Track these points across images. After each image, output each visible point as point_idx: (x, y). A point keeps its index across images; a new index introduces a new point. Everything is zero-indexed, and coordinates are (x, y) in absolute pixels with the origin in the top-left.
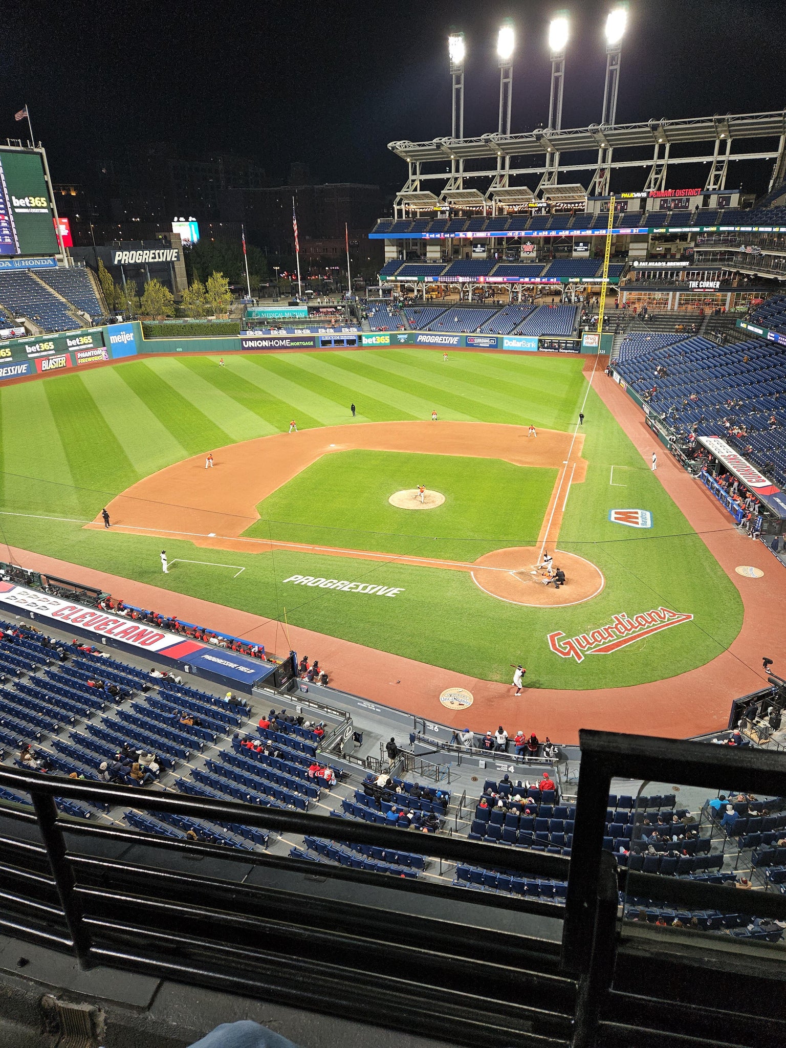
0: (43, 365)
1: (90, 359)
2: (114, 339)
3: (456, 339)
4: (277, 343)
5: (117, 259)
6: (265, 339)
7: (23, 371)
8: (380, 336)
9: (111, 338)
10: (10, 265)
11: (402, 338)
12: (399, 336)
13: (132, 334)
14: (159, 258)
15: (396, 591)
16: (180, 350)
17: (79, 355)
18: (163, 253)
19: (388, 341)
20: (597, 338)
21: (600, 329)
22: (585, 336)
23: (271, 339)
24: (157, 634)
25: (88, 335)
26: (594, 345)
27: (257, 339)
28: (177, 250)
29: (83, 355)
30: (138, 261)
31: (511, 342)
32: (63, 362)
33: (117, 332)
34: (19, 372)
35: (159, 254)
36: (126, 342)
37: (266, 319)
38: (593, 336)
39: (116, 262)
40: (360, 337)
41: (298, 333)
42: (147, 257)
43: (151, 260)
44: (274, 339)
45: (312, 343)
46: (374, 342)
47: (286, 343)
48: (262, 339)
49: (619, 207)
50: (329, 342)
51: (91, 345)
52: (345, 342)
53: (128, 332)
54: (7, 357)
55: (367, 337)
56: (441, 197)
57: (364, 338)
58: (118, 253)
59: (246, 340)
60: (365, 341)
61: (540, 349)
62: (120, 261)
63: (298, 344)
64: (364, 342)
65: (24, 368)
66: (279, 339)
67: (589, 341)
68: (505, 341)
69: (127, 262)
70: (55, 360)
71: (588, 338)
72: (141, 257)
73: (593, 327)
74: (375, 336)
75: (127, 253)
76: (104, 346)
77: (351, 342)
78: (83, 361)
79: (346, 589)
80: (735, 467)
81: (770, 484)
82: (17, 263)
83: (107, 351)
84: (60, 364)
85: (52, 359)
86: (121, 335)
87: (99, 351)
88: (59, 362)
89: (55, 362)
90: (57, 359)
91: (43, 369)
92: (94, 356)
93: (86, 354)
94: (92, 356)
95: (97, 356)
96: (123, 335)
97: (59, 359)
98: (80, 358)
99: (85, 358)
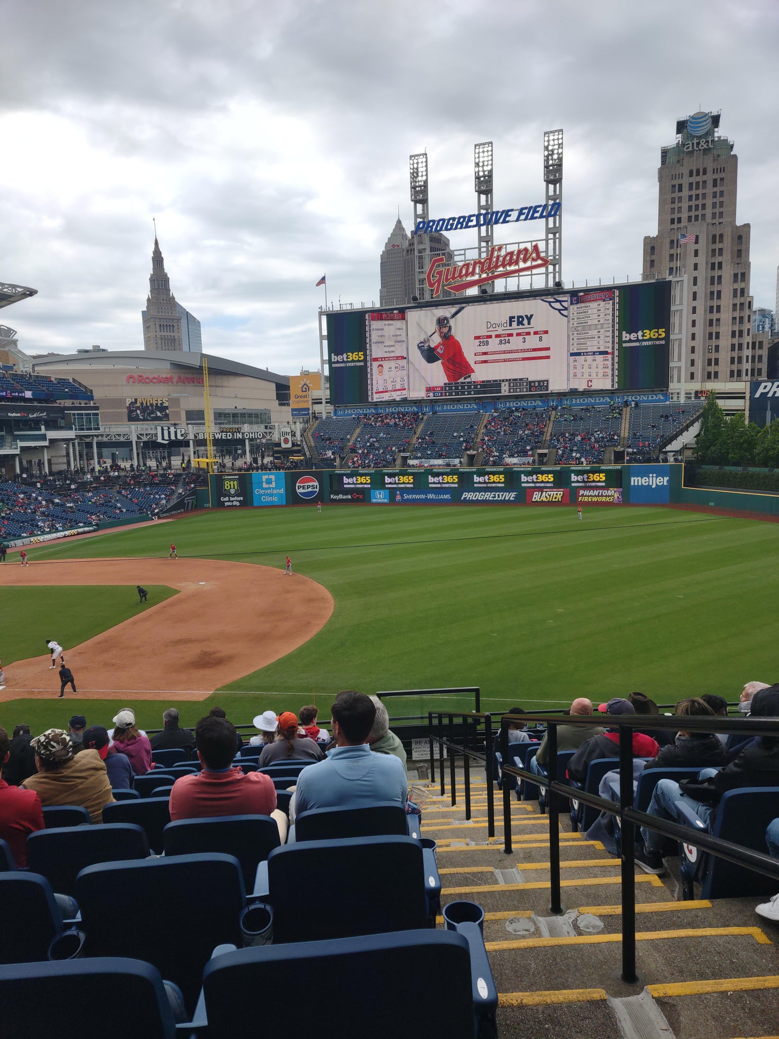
0: (534, 496)
1: (595, 499)
2: (635, 481)
5: (761, 391)
7: (511, 499)
9: (632, 479)
10: (609, 401)
13: (666, 479)
16: (714, 504)
17: (581, 492)
25: (600, 472)
29: (586, 493)
32: (559, 497)
33: (644, 474)
34: (507, 499)
36: (654, 486)
39: (758, 395)
51: (604, 484)
53: (660, 474)
54: (499, 483)
58: (763, 385)
62: (764, 395)
65: (513, 496)
69: (777, 395)
70: (550, 493)
76: (621, 487)
78: (586, 499)
82: (618, 398)
83: (622, 494)
84: (556, 498)
85: (546, 492)
86: (649, 477)
87: (611, 492)
88: (555, 496)
89: (550, 496)
90: (552, 493)
91: (533, 500)
92: (602, 496)
93: (591, 493)
94: (598, 496)
95: (606, 496)
96: (653, 477)
97: (555, 493)
98: (583, 495)
99: (588, 496)
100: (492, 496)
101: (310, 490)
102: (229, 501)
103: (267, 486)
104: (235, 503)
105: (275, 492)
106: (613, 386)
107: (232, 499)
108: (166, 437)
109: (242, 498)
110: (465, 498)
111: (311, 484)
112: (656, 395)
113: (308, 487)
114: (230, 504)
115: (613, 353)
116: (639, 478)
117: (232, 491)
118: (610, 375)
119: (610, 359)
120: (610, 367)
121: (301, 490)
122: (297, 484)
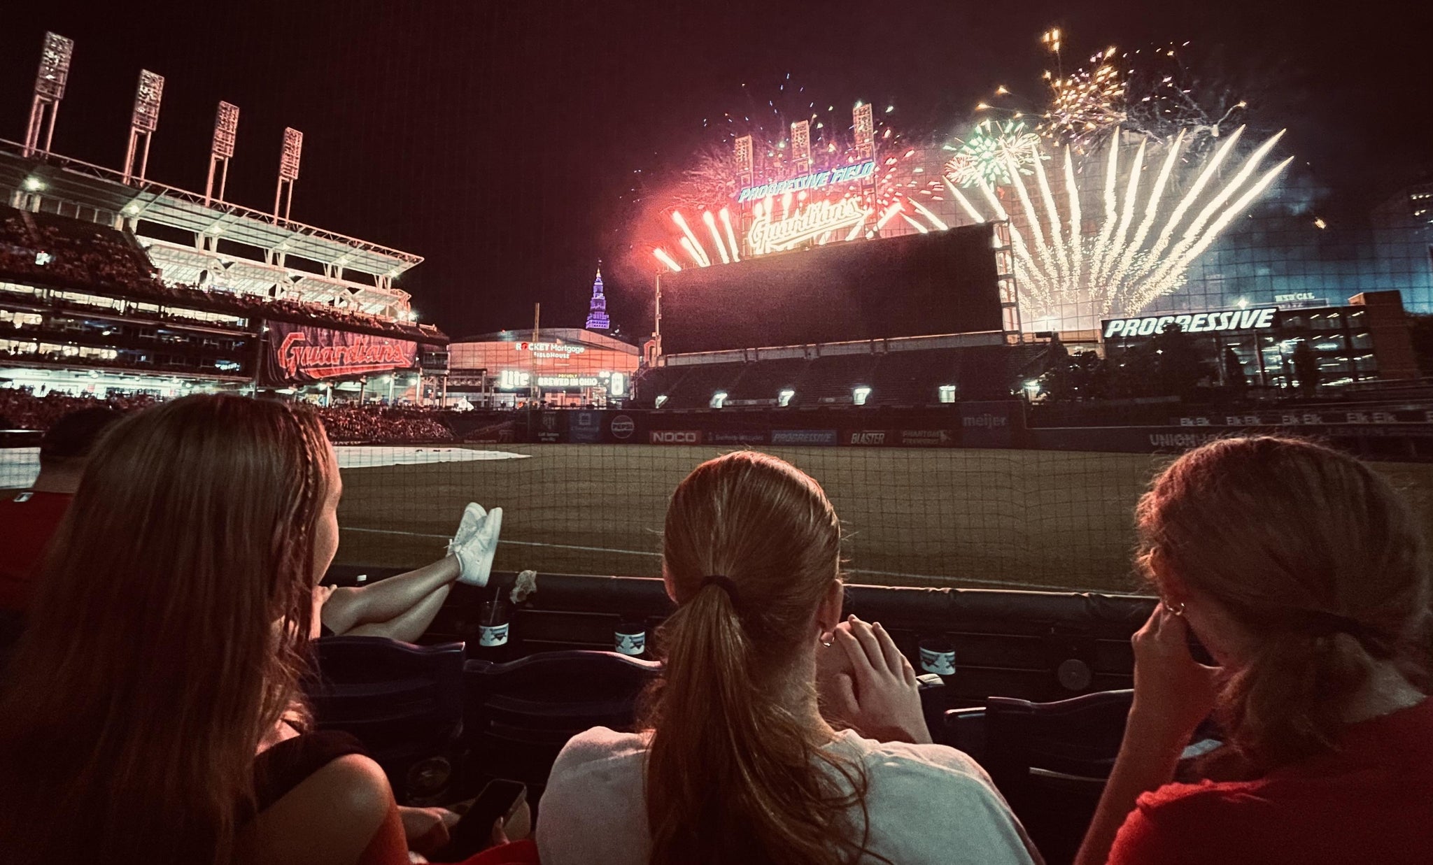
0: (853, 438)
2: (969, 421)
5: (1112, 330)
7: (827, 440)
9: (965, 419)
14: (1220, 325)
17: (905, 434)
32: (881, 439)
34: (822, 440)
35: (1217, 319)
39: (1109, 335)
42: (1185, 324)
43: (1194, 329)
62: (1117, 333)
69: (1132, 334)
70: (870, 434)
75: (1137, 321)
78: (910, 441)
85: (866, 433)
92: (929, 437)
93: (916, 434)
95: (933, 438)
100: (806, 437)
101: (625, 429)
102: (546, 437)
103: (583, 424)
104: (551, 439)
105: (591, 429)
107: (549, 435)
108: (511, 382)
109: (557, 435)
110: (777, 440)
111: (625, 423)
113: (623, 426)
114: (546, 439)
116: (973, 418)
117: (550, 427)
121: (616, 429)
122: (613, 423)
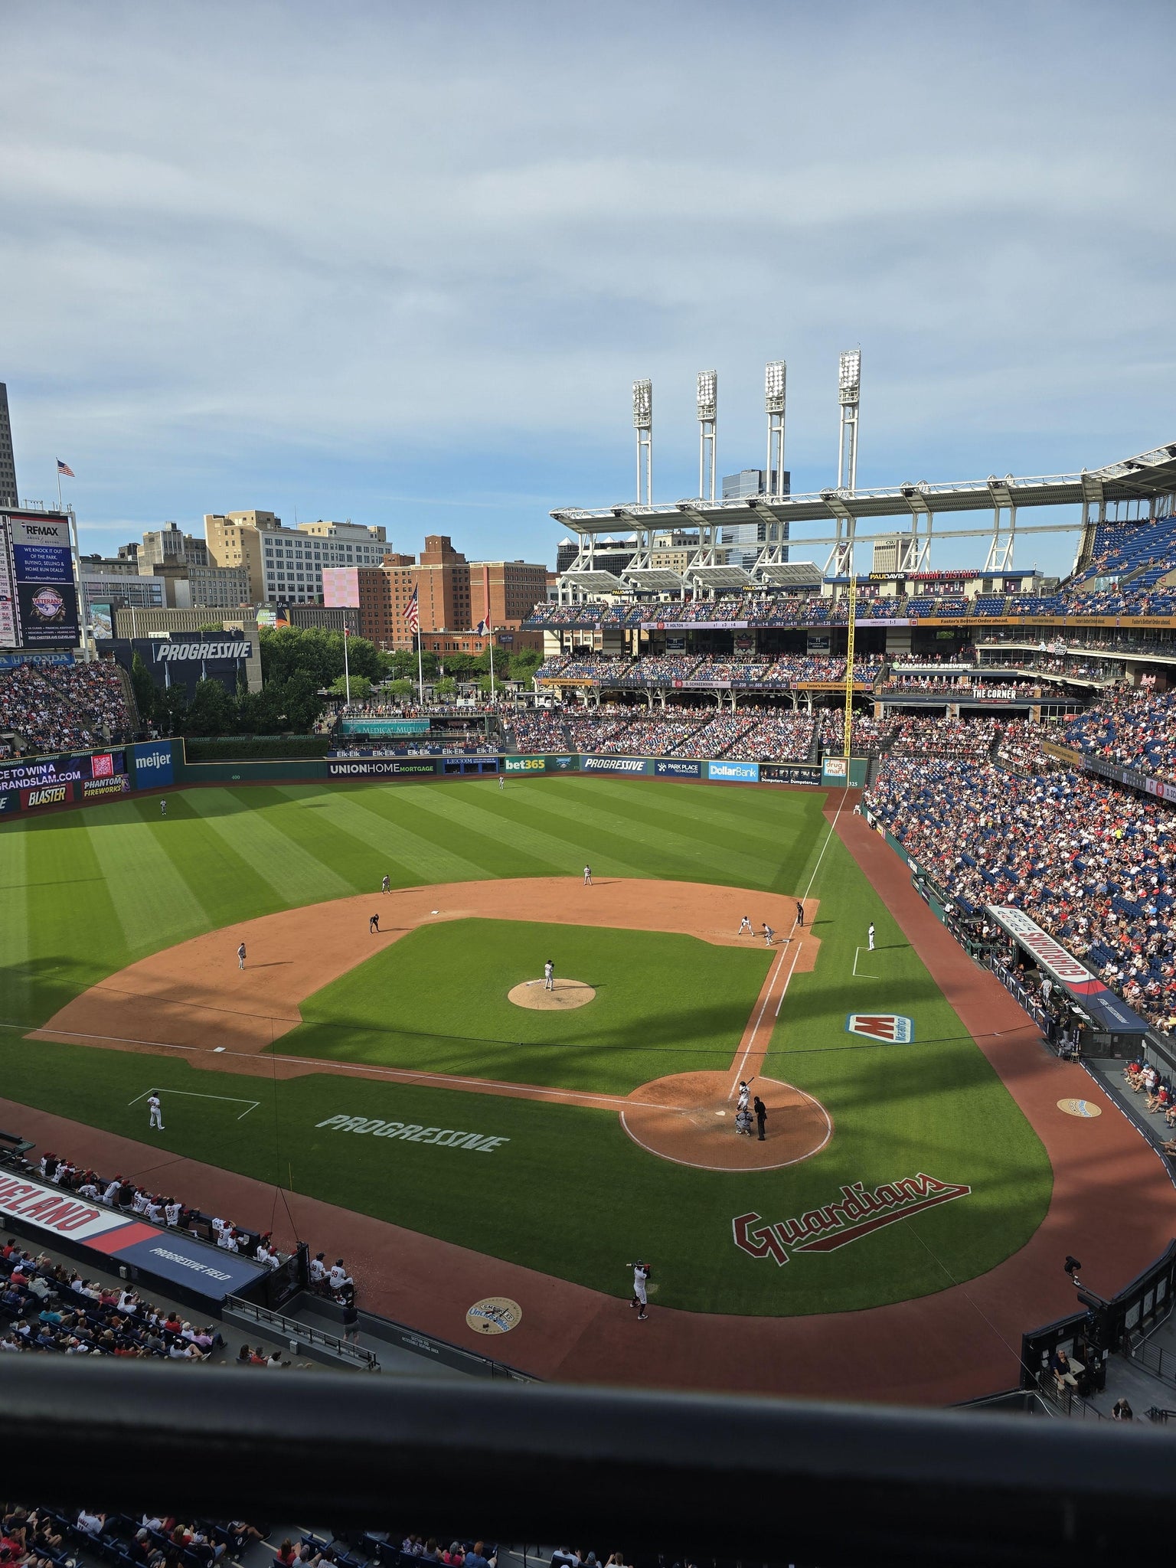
0: (31, 798)
1: (102, 791)
2: (141, 763)
3: (640, 764)
4: (380, 768)
5: (161, 654)
6: (363, 763)
7: (1, 807)
8: (531, 759)
9: (137, 760)
10: (6, 662)
11: (563, 762)
12: (560, 760)
13: (168, 756)
14: (223, 653)
15: (495, 1141)
16: (238, 777)
17: (86, 785)
18: (228, 648)
19: (543, 766)
20: (844, 764)
21: (847, 753)
22: (826, 763)
23: (371, 763)
24: (88, 1212)
26: (841, 774)
27: (351, 763)
28: (249, 644)
29: (92, 784)
30: (191, 658)
31: (719, 770)
32: (62, 794)
33: (147, 753)
35: (222, 648)
36: (158, 767)
37: (367, 735)
38: (838, 762)
39: (159, 659)
40: (502, 761)
41: (413, 754)
42: (205, 652)
43: (210, 656)
44: (376, 762)
45: (431, 769)
46: (523, 767)
47: (394, 768)
48: (358, 763)
49: (868, 592)
50: (456, 767)
52: (480, 767)
53: (163, 753)
55: (512, 761)
56: (623, 576)
57: (507, 761)
58: (163, 647)
59: (335, 764)
60: (509, 765)
61: (763, 780)
62: (164, 658)
63: (411, 769)
64: (507, 768)
65: (2, 803)
66: (383, 762)
67: (833, 768)
68: (712, 767)
69: (175, 659)
70: (50, 791)
71: (831, 765)
72: (196, 652)
73: (837, 750)
74: (524, 759)
75: (177, 646)
76: (126, 772)
77: (489, 768)
78: (92, 792)
79: (415, 1138)
80: (1040, 952)
81: (1093, 977)
82: (17, 659)
83: (129, 779)
84: (58, 797)
86: (152, 757)
87: (118, 779)
88: (56, 794)
89: (50, 795)
90: (53, 790)
91: (30, 804)
92: (109, 786)
93: (97, 784)
94: (105, 786)
95: (113, 785)
96: (156, 756)
97: (56, 790)
98: (88, 788)
99: (94, 789)
106: (17, 643)
112: (59, 655)
115: (12, 600)
116: (144, 759)
118: (13, 629)
119: (10, 607)
120: (11, 618)
